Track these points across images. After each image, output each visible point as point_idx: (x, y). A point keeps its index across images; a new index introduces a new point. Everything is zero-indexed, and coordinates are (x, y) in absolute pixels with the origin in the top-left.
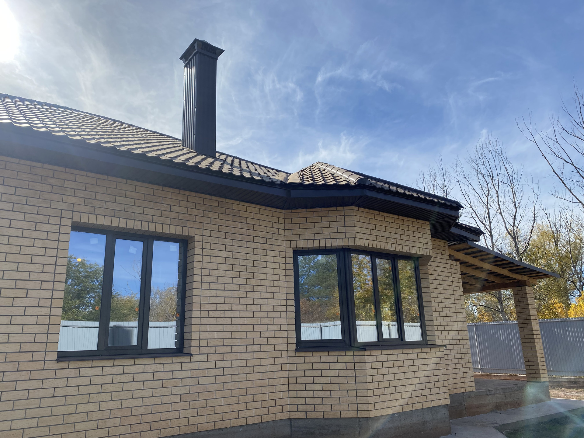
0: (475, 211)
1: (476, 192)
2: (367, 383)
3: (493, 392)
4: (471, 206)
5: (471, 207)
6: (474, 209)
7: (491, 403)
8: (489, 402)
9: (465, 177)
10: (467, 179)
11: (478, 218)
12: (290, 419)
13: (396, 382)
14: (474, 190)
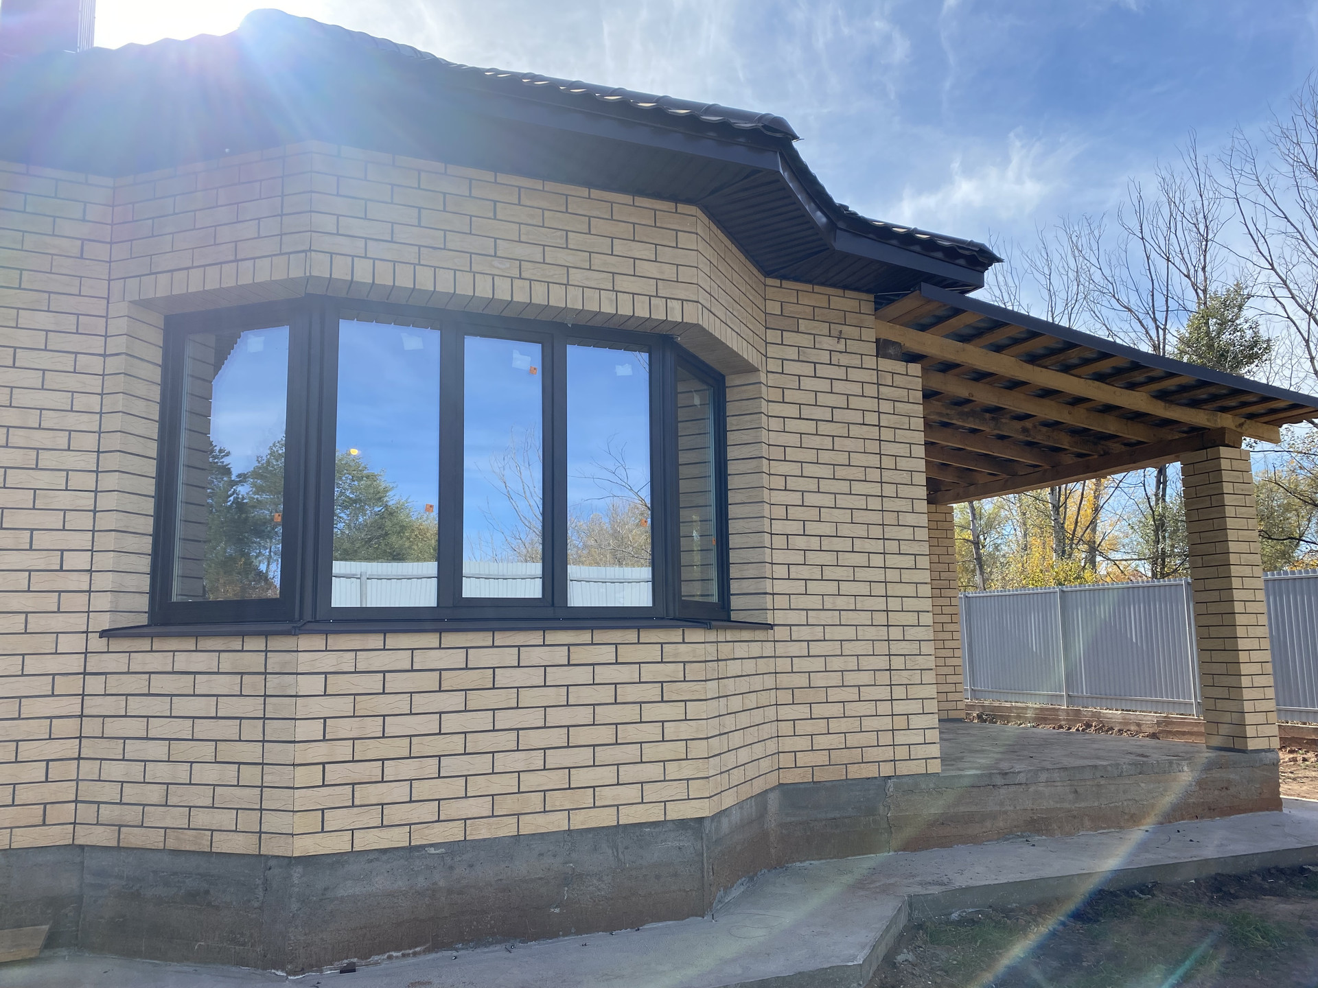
0: (1284, 277)
1: (1292, 225)
2: (294, 742)
3: (1021, 778)
4: (1272, 265)
5: (1273, 269)
6: (1282, 270)
7: (1005, 812)
8: (998, 808)
9: (1260, 185)
10: (1267, 189)
11: (1293, 297)
12: (82, 847)
13: (448, 740)
14: (1286, 218)
